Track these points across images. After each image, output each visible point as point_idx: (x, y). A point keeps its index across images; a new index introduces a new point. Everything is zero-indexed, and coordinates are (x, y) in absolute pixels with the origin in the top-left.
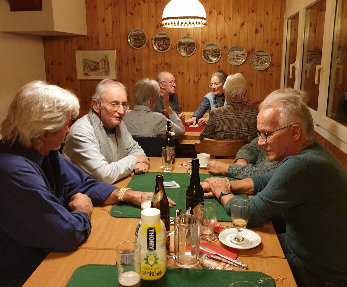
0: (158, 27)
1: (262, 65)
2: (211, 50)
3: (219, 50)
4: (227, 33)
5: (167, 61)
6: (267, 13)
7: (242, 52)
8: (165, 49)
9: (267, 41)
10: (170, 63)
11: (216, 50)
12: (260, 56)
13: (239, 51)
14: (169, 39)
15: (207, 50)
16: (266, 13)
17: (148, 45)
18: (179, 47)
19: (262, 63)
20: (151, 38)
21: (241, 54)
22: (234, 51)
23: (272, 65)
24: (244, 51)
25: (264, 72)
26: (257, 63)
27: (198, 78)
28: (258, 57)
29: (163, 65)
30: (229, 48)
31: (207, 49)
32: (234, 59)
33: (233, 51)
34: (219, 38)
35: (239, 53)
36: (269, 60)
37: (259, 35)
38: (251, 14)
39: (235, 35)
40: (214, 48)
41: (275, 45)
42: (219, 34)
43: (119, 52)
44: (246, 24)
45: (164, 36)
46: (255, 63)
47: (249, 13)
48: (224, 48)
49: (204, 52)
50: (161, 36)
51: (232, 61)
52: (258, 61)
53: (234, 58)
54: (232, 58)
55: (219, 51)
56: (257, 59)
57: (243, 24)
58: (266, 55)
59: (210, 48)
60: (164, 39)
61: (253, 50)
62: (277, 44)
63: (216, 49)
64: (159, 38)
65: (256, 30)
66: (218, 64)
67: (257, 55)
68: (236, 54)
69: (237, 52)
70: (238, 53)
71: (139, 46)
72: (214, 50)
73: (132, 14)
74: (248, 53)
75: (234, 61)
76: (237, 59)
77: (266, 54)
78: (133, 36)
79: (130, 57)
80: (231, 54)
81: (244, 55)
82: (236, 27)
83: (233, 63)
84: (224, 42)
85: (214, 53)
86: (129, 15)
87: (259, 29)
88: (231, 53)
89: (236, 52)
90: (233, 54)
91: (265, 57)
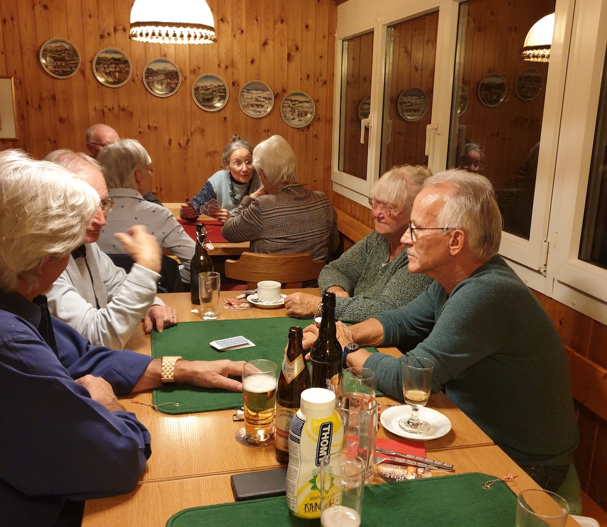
0: (102, 37)
1: (300, 119)
2: (208, 88)
3: (223, 87)
4: (237, 58)
5: (124, 104)
6: (307, 26)
7: (265, 94)
8: (119, 81)
9: (308, 77)
10: (130, 109)
11: (219, 88)
12: (296, 102)
13: (260, 91)
14: (126, 62)
15: (202, 87)
16: (304, 26)
17: (83, 73)
18: (147, 77)
19: (300, 116)
20: (88, 58)
21: (264, 98)
22: (251, 91)
23: (317, 119)
24: (268, 93)
25: (304, 132)
26: (293, 115)
27: (186, 139)
28: (293, 105)
29: (116, 111)
30: (243, 84)
31: (202, 85)
32: (252, 106)
33: (249, 90)
34: (223, 66)
35: (261, 95)
36: (312, 109)
37: (294, 65)
38: (279, 25)
39: (252, 62)
40: (215, 84)
41: (321, 83)
42: (223, 57)
43: (19, 84)
44: (270, 43)
45: (117, 56)
46: (289, 115)
47: (275, 23)
48: (233, 84)
49: (197, 89)
50: (110, 56)
51: (248, 109)
52: (293, 111)
53: (252, 103)
54: (248, 104)
55: (225, 89)
56: (292, 108)
57: (265, 44)
58: (307, 102)
59: (208, 83)
60: (117, 61)
61: (284, 91)
62: (325, 83)
63: (220, 86)
64: (105, 59)
65: (289, 55)
66: (222, 114)
67: (292, 101)
68: (254, 96)
69: (257, 94)
70: (259, 95)
71: (65, 73)
72: (215, 87)
73: (46, 7)
74: (276, 96)
75: (253, 109)
76: (258, 106)
77: (308, 100)
78: (51, 51)
79: (45, 94)
80: (246, 97)
81: (269, 99)
82: (253, 47)
83: (250, 112)
84: (233, 73)
85: (214, 93)
86: (38, 8)
87: (293, 53)
88: (246, 95)
89: (255, 94)
90: (250, 97)
91: (305, 105)
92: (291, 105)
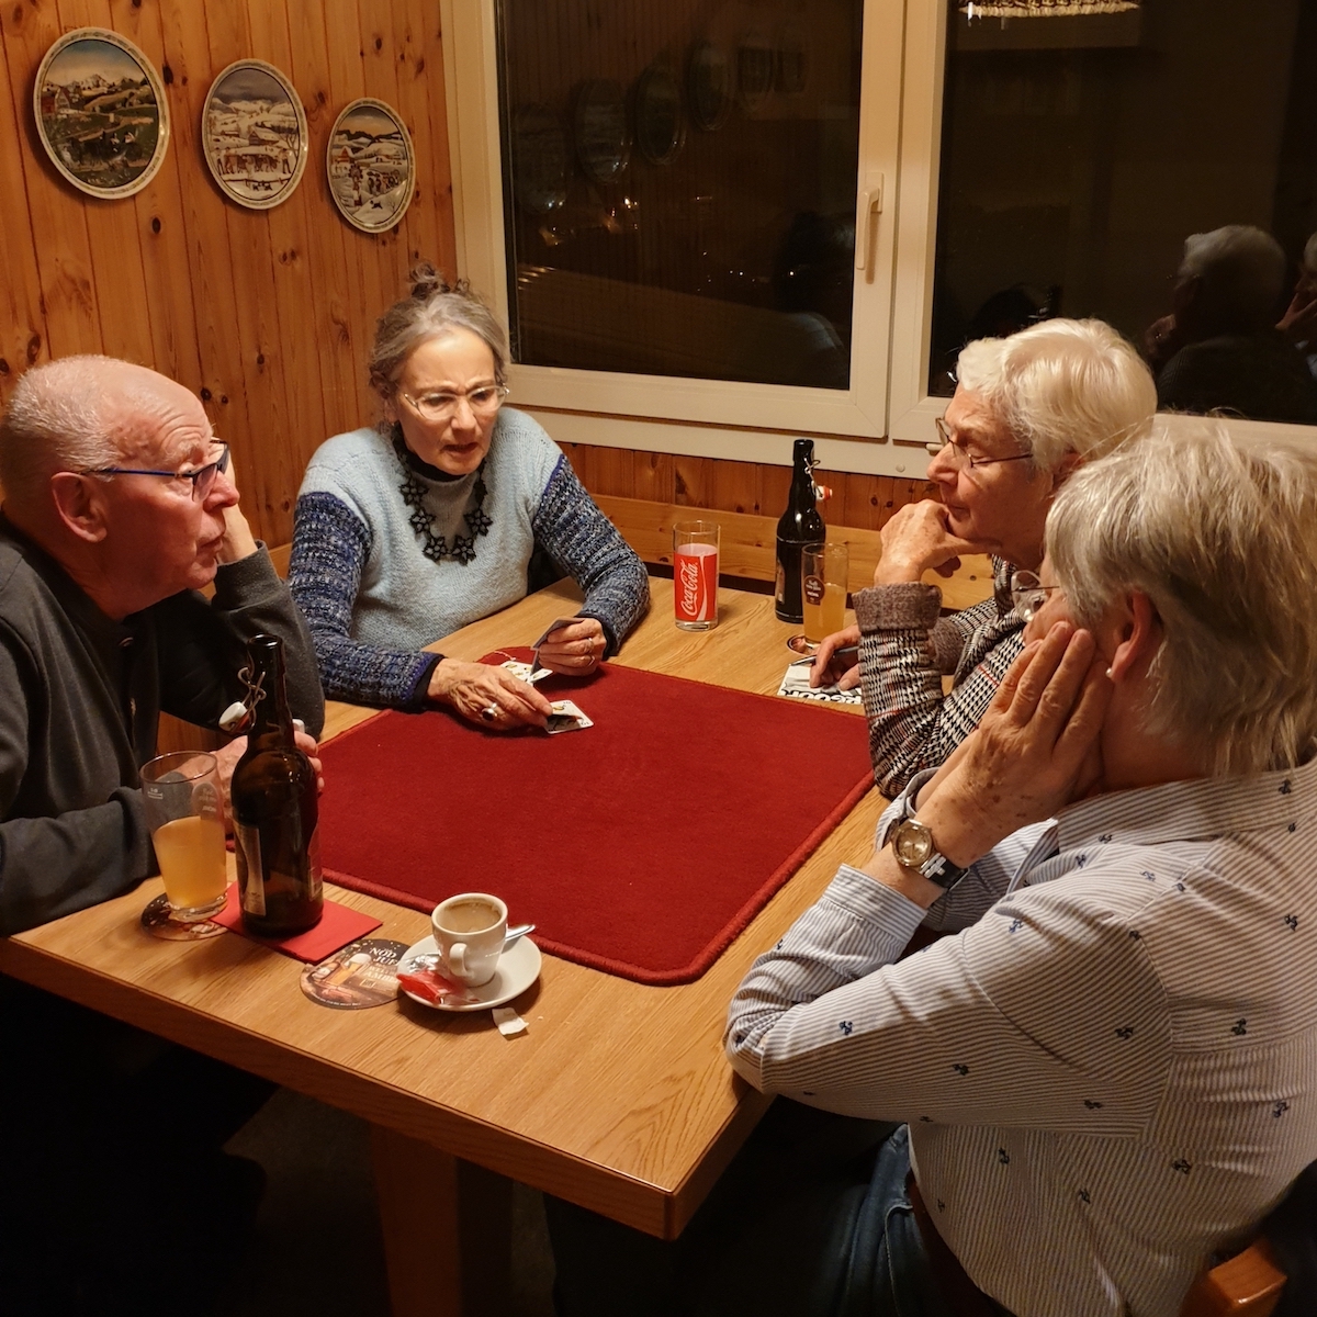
3: (145, 90)
7: (276, 115)
9: (379, 44)
11: (126, 93)
12: (362, 140)
13: (260, 103)
15: (65, 90)
21: (273, 129)
22: (234, 105)
24: (286, 107)
25: (388, 245)
26: (356, 188)
28: (355, 150)
31: (63, 84)
32: (241, 162)
33: (226, 99)
35: (263, 117)
36: (405, 163)
40: (113, 74)
46: (349, 189)
48: (169, 74)
49: (47, 101)
51: (231, 176)
52: (356, 173)
53: (241, 152)
54: (228, 158)
55: (151, 99)
56: (352, 160)
58: (388, 137)
61: (322, 99)
62: (422, 65)
63: (127, 84)
66: (144, 207)
67: (351, 137)
68: (245, 123)
69: (251, 113)
70: (259, 119)
72: (112, 90)
75: (244, 175)
76: (259, 161)
77: (392, 129)
80: (219, 128)
81: (290, 130)
83: (240, 189)
84: (163, 28)
85: (112, 117)
88: (218, 119)
89: (247, 115)
90: (230, 128)
91: (387, 147)
92: (350, 153)
